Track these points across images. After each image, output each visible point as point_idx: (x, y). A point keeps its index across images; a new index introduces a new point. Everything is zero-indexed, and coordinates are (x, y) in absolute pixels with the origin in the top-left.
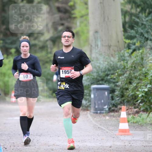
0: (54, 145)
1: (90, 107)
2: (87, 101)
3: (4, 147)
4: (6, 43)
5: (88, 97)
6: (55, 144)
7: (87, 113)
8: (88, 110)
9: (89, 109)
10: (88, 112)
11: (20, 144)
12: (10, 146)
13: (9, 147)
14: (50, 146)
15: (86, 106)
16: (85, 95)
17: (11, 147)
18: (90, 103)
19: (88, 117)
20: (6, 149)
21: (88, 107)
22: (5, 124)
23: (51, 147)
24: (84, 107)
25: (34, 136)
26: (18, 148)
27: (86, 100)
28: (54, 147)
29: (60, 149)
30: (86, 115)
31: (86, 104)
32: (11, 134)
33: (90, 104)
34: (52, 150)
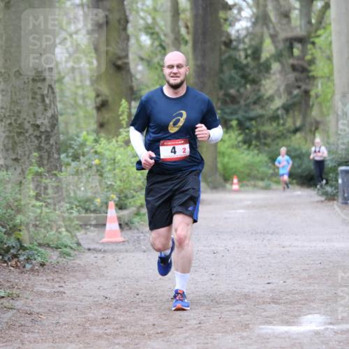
0: (290, 245)
1: (338, 196)
2: (333, 188)
3: (226, 249)
4: (225, 113)
5: (335, 183)
6: (293, 245)
7: (334, 204)
8: (334, 200)
9: (336, 198)
10: (335, 202)
13: (232, 248)
15: (332, 194)
19: (334, 209)
20: (228, 252)
21: (334, 195)
22: (225, 218)
23: (287, 249)
24: (329, 196)
25: (264, 234)
26: (244, 250)
27: (332, 186)
28: (290, 249)
29: (299, 251)
30: (332, 206)
31: (332, 192)
33: (338, 192)
34: (289, 252)
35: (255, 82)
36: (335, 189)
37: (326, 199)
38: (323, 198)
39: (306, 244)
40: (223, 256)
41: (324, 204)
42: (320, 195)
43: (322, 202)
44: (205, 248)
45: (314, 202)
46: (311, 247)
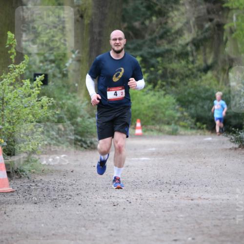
0: (200, 198)
3: (127, 201)
6: (202, 197)
11: (150, 197)
12: (137, 199)
13: (134, 200)
14: (195, 199)
20: (130, 204)
23: (196, 202)
25: (170, 184)
26: (148, 202)
28: (200, 202)
29: (210, 204)
32: (137, 182)
34: (198, 205)
35: (161, 13)
37: (240, 147)
38: (237, 146)
39: (217, 197)
40: (124, 209)
41: (238, 152)
42: (234, 142)
43: (236, 149)
44: (104, 200)
45: (226, 149)
46: (223, 200)
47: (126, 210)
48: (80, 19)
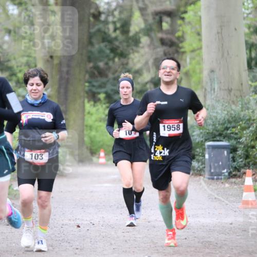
0: (156, 220)
1: (204, 171)
2: (200, 164)
3: (91, 223)
4: (93, 86)
5: (201, 158)
7: (200, 179)
8: (200, 175)
9: (202, 173)
10: (202, 177)
11: (111, 219)
12: (99, 222)
13: (97, 222)
14: (151, 221)
15: (199, 169)
16: (197, 155)
17: (101, 222)
18: (203, 166)
19: (201, 184)
20: (93, 226)
21: (201, 170)
22: (92, 192)
23: (152, 224)
24: (196, 171)
26: (109, 224)
27: (198, 161)
28: (156, 224)
30: (198, 181)
31: (199, 167)
32: (100, 206)
33: (205, 167)
34: (154, 227)
35: (123, 55)
36: (202, 165)
40: (88, 230)
44: (70, 222)
47: (89, 231)
48: (50, 59)
